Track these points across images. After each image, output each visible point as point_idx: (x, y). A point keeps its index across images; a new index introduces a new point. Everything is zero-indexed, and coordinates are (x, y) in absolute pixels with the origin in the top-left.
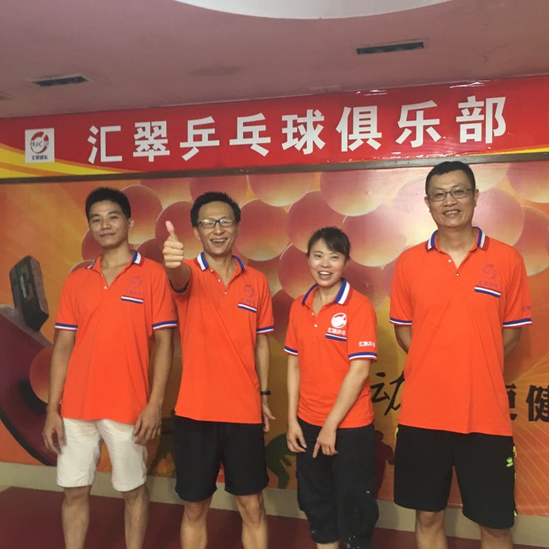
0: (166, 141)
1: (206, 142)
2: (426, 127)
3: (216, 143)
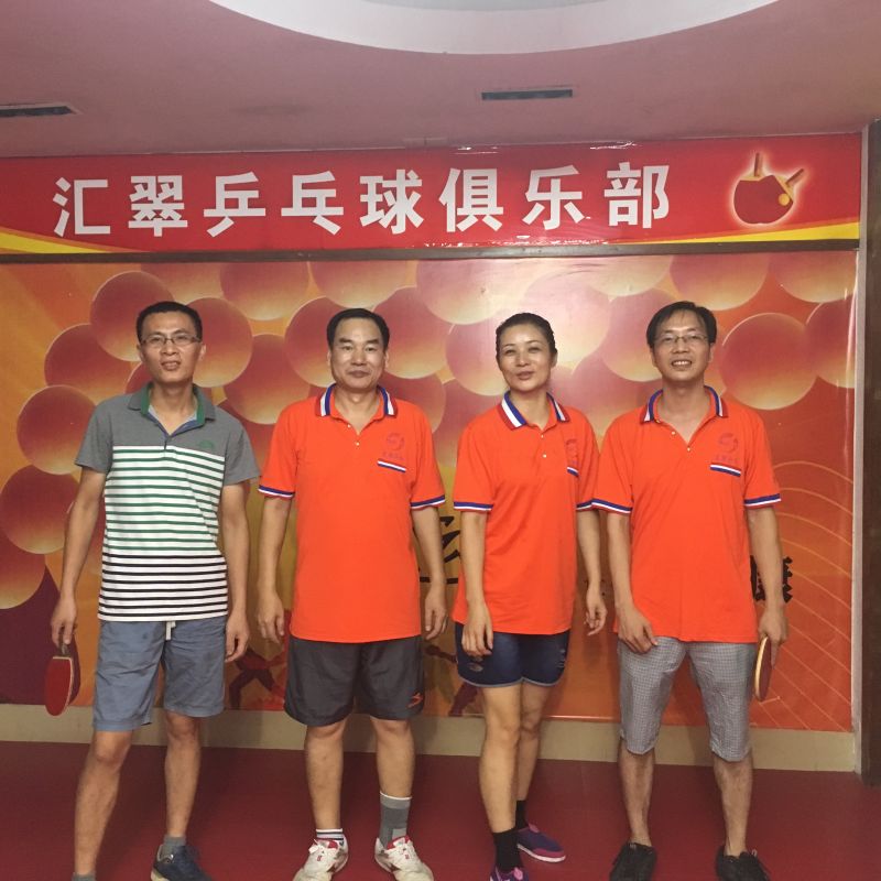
0: (181, 206)
1: (243, 211)
2: (564, 202)
3: (261, 212)
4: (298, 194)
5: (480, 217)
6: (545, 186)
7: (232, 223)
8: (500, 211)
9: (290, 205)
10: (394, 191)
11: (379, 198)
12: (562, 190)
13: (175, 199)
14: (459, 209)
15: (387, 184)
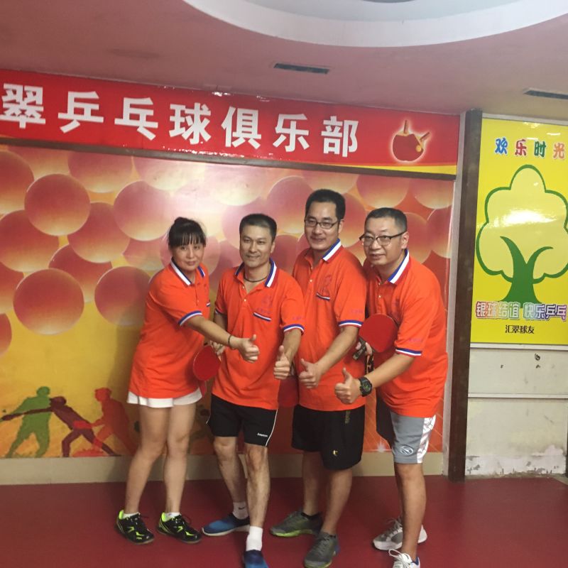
0: (41, 109)
1: (87, 117)
2: (297, 136)
3: (100, 120)
4: (127, 111)
5: (247, 139)
6: (287, 124)
7: (78, 124)
8: (259, 137)
9: (121, 117)
10: (193, 116)
11: (183, 120)
12: (297, 128)
13: (37, 103)
14: (234, 133)
15: (188, 111)
